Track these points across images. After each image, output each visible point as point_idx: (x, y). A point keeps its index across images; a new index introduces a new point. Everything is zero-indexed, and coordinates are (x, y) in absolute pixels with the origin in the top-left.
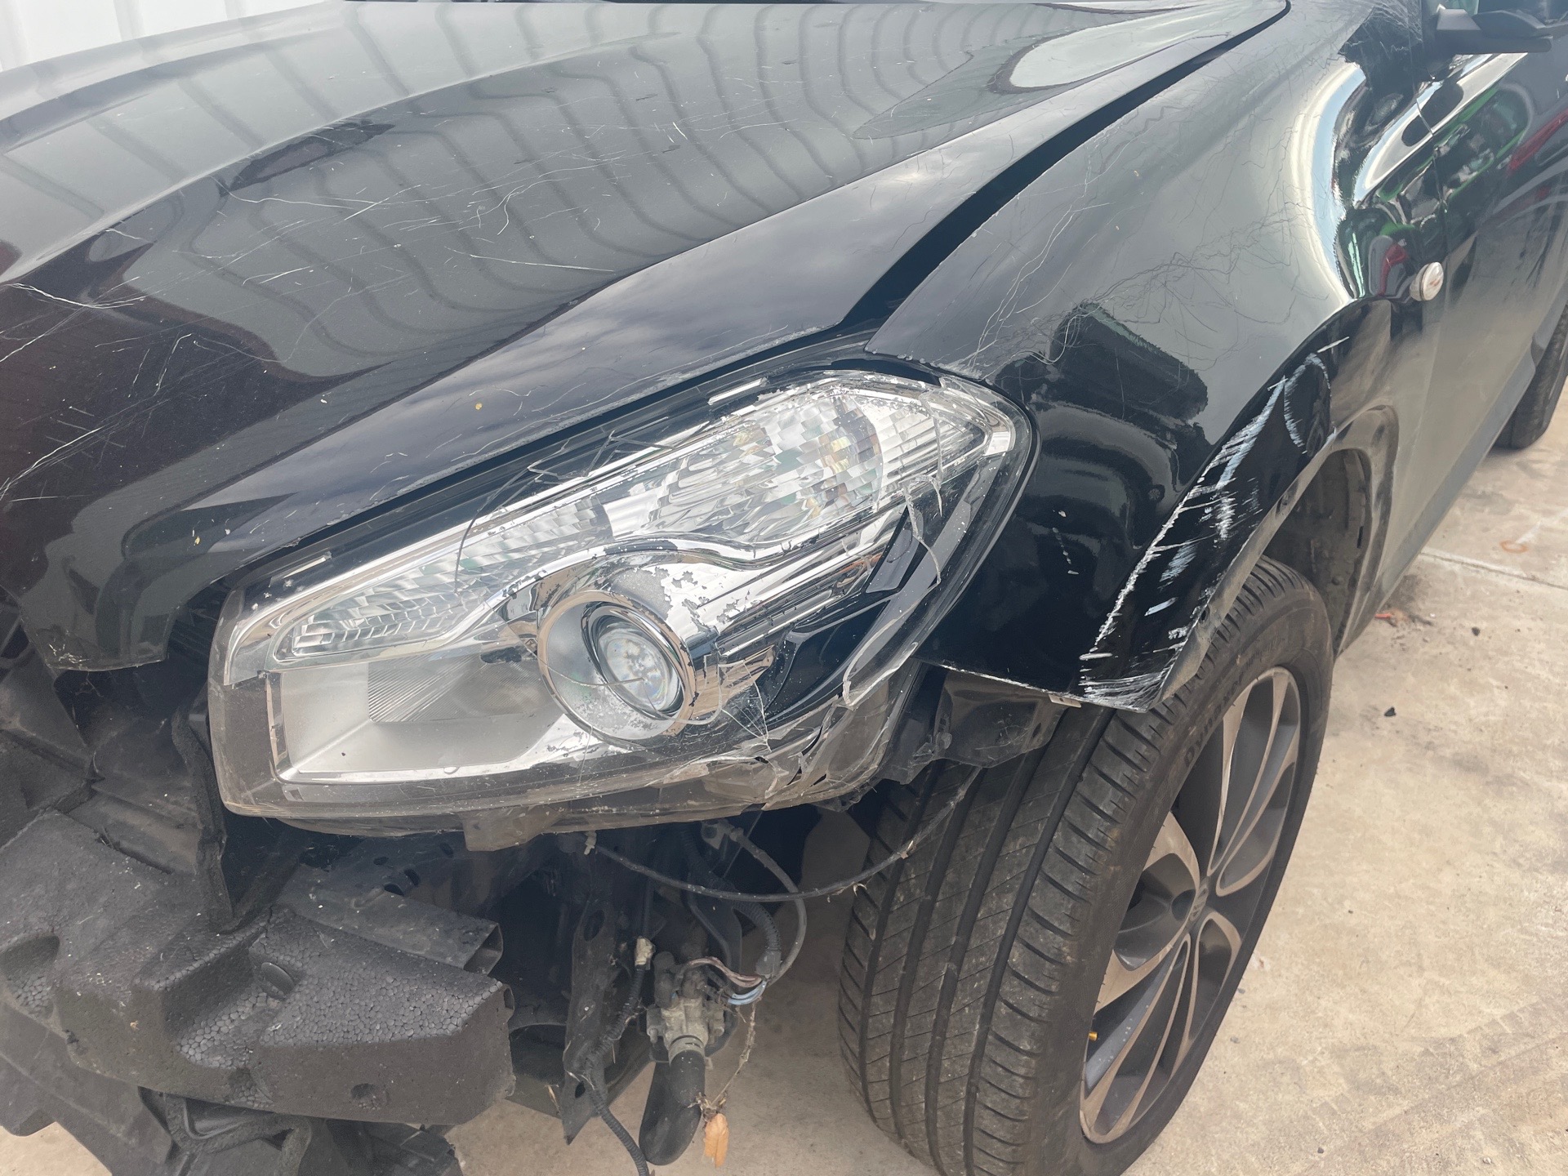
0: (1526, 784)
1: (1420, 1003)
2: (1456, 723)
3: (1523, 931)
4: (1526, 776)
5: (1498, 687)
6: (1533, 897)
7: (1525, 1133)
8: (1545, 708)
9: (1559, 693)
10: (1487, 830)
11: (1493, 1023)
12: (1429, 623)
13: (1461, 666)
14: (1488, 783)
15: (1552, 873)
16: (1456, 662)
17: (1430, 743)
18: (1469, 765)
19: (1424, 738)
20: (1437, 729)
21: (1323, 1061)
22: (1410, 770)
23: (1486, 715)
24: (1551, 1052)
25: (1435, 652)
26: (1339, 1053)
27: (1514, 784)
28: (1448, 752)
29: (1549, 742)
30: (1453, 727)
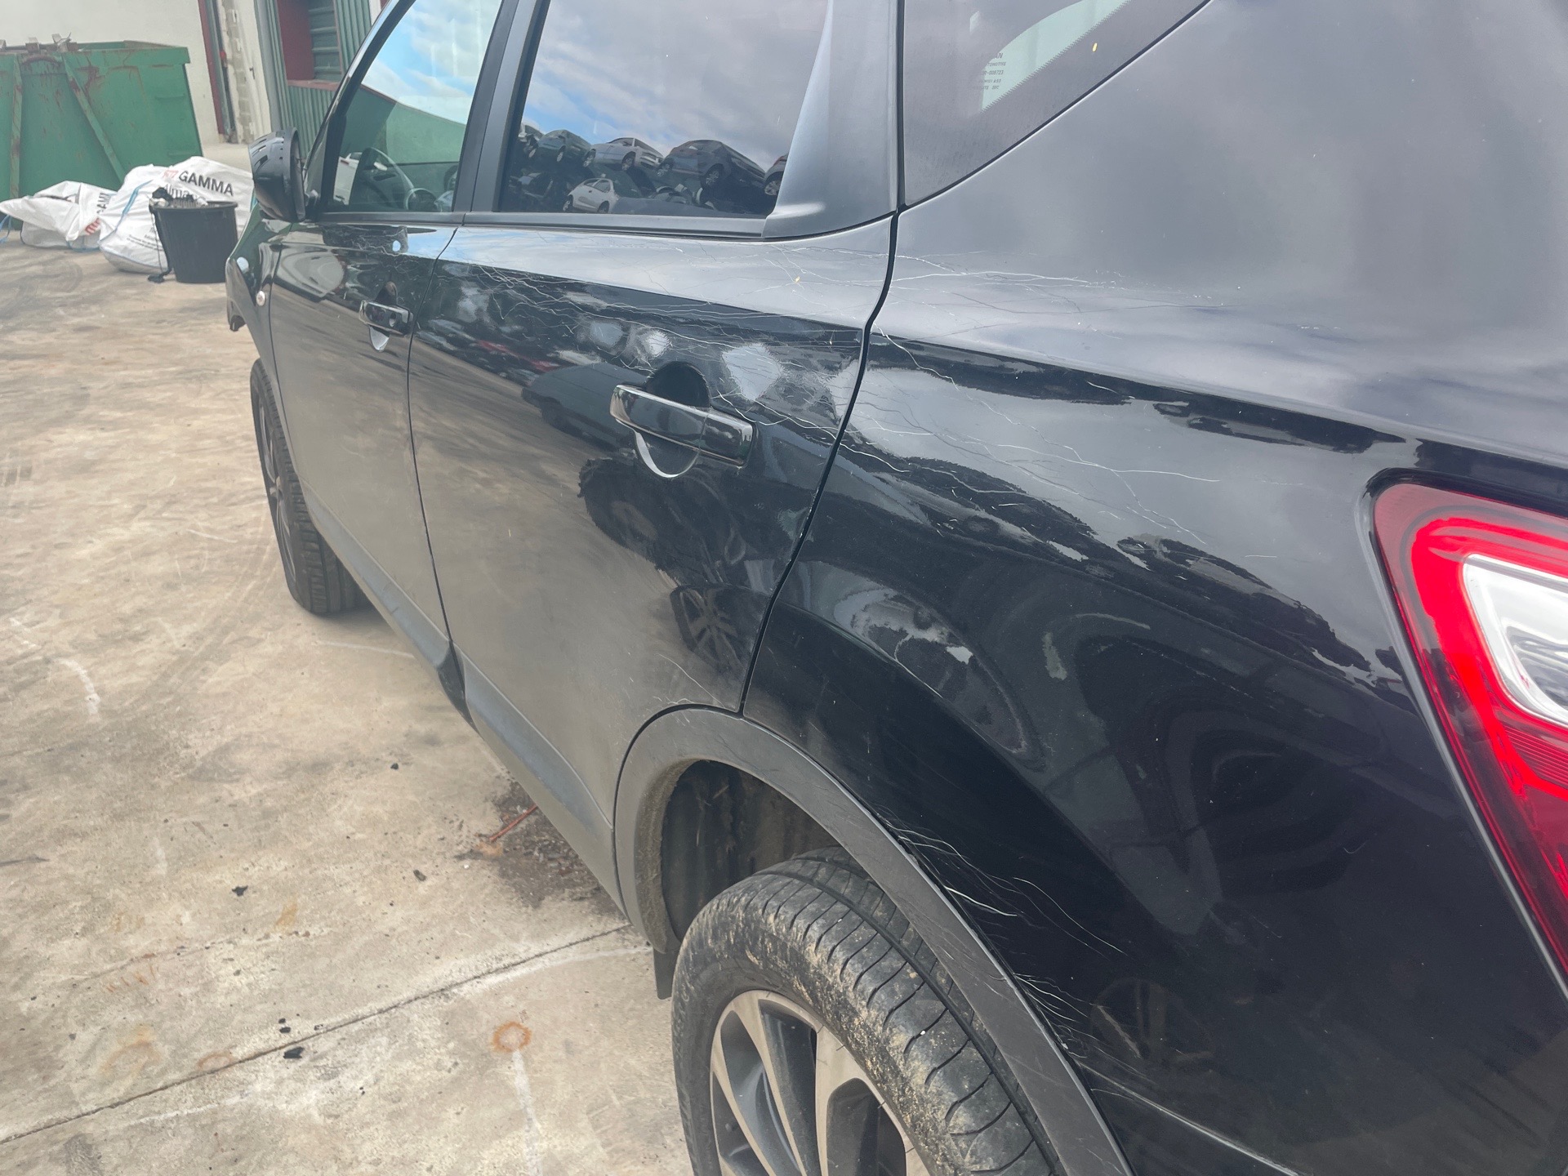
0: (277, 778)
1: (244, 666)
2: (352, 788)
3: (222, 712)
4: (280, 783)
5: (353, 834)
6: (229, 727)
7: (175, 658)
8: (309, 840)
9: (309, 861)
10: (277, 741)
11: (210, 676)
12: (461, 857)
13: (395, 833)
14: (298, 764)
15: (227, 744)
16: (401, 834)
17: (353, 765)
18: (319, 767)
19: (359, 767)
20: (358, 777)
21: (263, 636)
22: (346, 743)
23: (340, 806)
24: (180, 681)
25: (425, 832)
26: (260, 641)
27: (283, 773)
28: (337, 766)
29: (285, 815)
30: (351, 784)
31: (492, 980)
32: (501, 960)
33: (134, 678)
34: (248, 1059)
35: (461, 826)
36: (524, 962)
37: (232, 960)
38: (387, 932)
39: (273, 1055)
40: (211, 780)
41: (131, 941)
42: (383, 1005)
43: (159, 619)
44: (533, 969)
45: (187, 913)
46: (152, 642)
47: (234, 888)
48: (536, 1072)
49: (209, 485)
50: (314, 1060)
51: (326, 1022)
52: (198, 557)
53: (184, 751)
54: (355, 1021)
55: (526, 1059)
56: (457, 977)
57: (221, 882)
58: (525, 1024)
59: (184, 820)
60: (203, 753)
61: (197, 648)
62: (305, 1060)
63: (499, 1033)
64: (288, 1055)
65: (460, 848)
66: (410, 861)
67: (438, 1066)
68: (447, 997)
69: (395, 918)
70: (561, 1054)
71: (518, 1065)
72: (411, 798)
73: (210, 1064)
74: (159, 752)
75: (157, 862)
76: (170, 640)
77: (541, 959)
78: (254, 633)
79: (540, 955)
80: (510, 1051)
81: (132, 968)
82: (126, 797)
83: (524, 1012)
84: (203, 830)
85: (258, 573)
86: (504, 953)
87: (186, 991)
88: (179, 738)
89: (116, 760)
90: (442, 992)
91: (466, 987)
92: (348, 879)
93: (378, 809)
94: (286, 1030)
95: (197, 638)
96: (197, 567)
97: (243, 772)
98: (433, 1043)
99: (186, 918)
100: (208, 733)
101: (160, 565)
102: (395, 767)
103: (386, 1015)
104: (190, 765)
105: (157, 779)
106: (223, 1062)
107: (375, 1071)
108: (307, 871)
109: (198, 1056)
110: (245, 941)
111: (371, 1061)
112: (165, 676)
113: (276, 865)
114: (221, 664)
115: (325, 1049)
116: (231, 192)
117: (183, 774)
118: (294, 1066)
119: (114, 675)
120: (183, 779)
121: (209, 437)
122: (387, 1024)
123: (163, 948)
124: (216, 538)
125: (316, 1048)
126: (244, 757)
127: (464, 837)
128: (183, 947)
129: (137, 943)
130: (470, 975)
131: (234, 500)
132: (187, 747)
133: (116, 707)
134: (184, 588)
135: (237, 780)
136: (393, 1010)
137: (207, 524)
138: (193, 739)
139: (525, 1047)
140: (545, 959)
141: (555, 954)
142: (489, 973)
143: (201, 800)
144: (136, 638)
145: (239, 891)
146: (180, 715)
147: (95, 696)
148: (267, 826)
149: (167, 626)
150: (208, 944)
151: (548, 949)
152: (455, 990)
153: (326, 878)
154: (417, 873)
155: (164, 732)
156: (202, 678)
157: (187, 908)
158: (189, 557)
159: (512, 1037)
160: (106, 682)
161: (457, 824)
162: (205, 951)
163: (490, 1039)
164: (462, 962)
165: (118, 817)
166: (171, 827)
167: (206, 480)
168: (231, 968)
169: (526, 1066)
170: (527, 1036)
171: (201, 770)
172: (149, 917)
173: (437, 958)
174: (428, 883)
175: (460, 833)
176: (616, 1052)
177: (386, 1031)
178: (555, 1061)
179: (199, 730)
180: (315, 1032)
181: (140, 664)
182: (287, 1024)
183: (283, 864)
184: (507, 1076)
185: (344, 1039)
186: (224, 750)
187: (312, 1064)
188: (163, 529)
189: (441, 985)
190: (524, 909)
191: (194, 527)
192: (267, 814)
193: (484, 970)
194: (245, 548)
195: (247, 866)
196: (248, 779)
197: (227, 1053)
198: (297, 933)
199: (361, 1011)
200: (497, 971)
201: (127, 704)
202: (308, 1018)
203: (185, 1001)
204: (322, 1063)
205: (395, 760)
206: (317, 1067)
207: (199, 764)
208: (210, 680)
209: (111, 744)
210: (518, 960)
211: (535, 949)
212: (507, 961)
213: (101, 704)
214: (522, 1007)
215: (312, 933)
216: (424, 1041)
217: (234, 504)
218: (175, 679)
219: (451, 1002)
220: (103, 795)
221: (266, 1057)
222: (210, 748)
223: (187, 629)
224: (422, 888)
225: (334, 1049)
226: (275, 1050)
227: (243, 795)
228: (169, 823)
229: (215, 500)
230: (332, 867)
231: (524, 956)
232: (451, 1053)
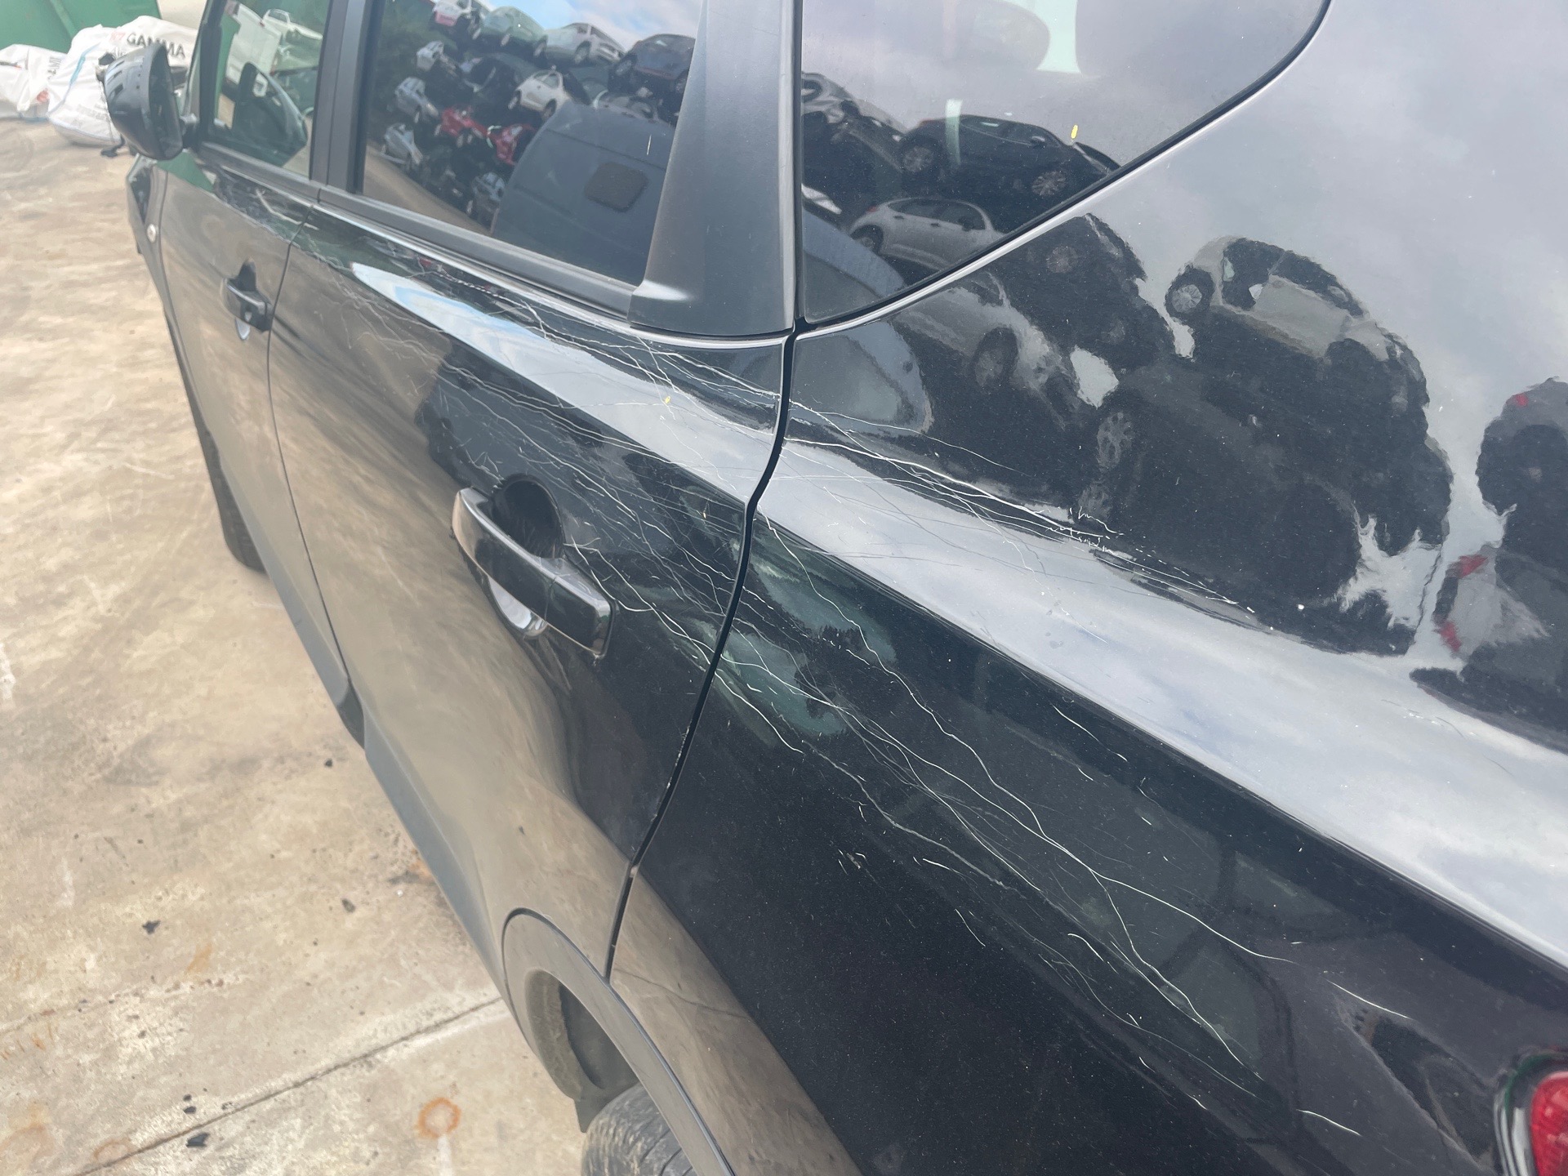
0: (200, 780)
1: (172, 636)
2: (280, 792)
3: (145, 695)
4: (203, 786)
5: (278, 851)
6: (151, 715)
7: (99, 626)
8: (229, 860)
9: (229, 887)
10: (201, 732)
11: (135, 649)
12: (394, 881)
13: (324, 850)
14: (224, 761)
15: (148, 736)
16: (331, 851)
17: (283, 762)
18: (245, 765)
19: (290, 763)
20: (288, 777)
21: (195, 597)
22: (277, 734)
23: (266, 817)
24: (103, 656)
25: (357, 848)
27: (207, 773)
28: (266, 764)
29: (206, 827)
30: (279, 786)
31: (422, 1042)
32: (432, 1015)
33: (54, 653)
34: (148, 1148)
35: (396, 841)
36: (457, 1017)
37: (137, 1017)
38: (307, 979)
39: (176, 1142)
40: (129, 782)
41: (30, 993)
42: (298, 1076)
43: (86, 577)
44: (467, 1027)
45: (92, 956)
46: (76, 606)
47: (145, 922)
48: (463, 1164)
49: (149, 406)
50: (219, 1149)
51: (235, 1100)
52: (132, 497)
53: (101, 746)
54: (267, 1097)
55: (453, 1146)
56: (382, 1038)
57: (130, 915)
58: (455, 1101)
59: (97, 834)
60: (122, 747)
61: (123, 614)
62: (209, 1150)
63: (427, 1110)
64: (192, 1143)
65: (395, 868)
66: (338, 886)
67: (356, 1157)
68: (370, 1065)
69: (317, 961)
70: (493, 1140)
71: (444, 1155)
72: (344, 804)
73: (107, 1155)
74: (75, 747)
75: (64, 890)
76: (94, 604)
77: (476, 1014)
78: (185, 594)
79: (475, 1009)
80: (436, 1136)
81: (29, 1029)
82: (35, 806)
83: (454, 1085)
84: (115, 848)
85: (195, 517)
86: (436, 1006)
87: (86, 1059)
88: (96, 730)
89: (28, 758)
90: (366, 1059)
91: (391, 1052)
92: (269, 910)
93: (308, 820)
94: (190, 1110)
95: (124, 600)
96: (130, 510)
97: (161, 773)
98: (351, 1126)
99: (91, 964)
100: (128, 723)
101: (90, 508)
102: (329, 764)
103: (301, 1089)
104: (107, 764)
105: (70, 783)
106: (121, 1151)
107: (286, 1162)
108: (225, 900)
109: (94, 1143)
110: (154, 992)
111: (282, 1149)
112: (87, 650)
113: (192, 893)
114: (147, 634)
115: (233, 1134)
116: (183, 54)
117: (98, 776)
118: (198, 1156)
119: (33, 650)
120: (97, 781)
121: (152, 346)
122: (303, 1101)
123: (64, 1002)
124: (152, 472)
125: (223, 1134)
126: (164, 753)
127: (399, 855)
128: (85, 1001)
129: (36, 996)
130: (396, 1036)
131: (175, 424)
132: (105, 740)
133: (32, 690)
134: (114, 538)
135: (157, 783)
136: (309, 1083)
137: (142, 456)
138: (113, 730)
139: (453, 1131)
140: (480, 1014)
141: (492, 1007)
142: (418, 1032)
143: (117, 809)
144: (60, 602)
145: (150, 927)
146: (99, 699)
147: (10, 677)
148: (185, 842)
149: (93, 585)
150: (113, 997)
151: (484, 1000)
152: (378, 1056)
153: (246, 909)
154: (345, 903)
155: (81, 722)
156: (126, 651)
157: (92, 949)
158: (123, 498)
159: (440, 1119)
160: (23, 658)
161: (392, 837)
162: (109, 1006)
163: (415, 1121)
164: (389, 1018)
165: (26, 832)
166: (81, 845)
167: (147, 400)
168: (135, 1029)
169: (454, 1155)
170: (456, 1115)
171: (119, 771)
172: (51, 961)
173: (362, 1013)
174: (357, 914)
175: (395, 850)
176: (555, 1138)
177: (301, 1110)
178: (486, 1150)
179: (119, 718)
180: (222, 1112)
181: (62, 634)
182: (193, 1102)
183: (201, 890)
184: (431, 1169)
185: (254, 1121)
186: (144, 744)
187: (217, 1154)
188: (96, 463)
189: (363, 1049)
190: (461, 948)
191: (130, 460)
192: (186, 827)
193: (412, 1028)
194: (182, 485)
195: (160, 894)
196: (167, 781)
197: (126, 1140)
198: (209, 982)
199: (275, 1084)
200: (428, 1030)
201: (43, 686)
202: (216, 1094)
203: (84, 1072)
204: (228, 1153)
205: (328, 755)
206: (222, 1158)
207: (116, 762)
208: (135, 655)
209: (24, 737)
210: (450, 1015)
211: (471, 1002)
212: (439, 1017)
213: (16, 687)
214: (452, 1078)
215: (226, 981)
216: (342, 1123)
217: (174, 430)
218: (96, 654)
219: (374, 1072)
220: (11, 804)
221: (168, 1145)
222: (130, 742)
223: (114, 589)
224: (350, 922)
225: (243, 1135)
226: (178, 1136)
227: (162, 801)
228: (79, 840)
229: (153, 425)
230: (253, 895)
231: (457, 1010)
232: (372, 1140)
